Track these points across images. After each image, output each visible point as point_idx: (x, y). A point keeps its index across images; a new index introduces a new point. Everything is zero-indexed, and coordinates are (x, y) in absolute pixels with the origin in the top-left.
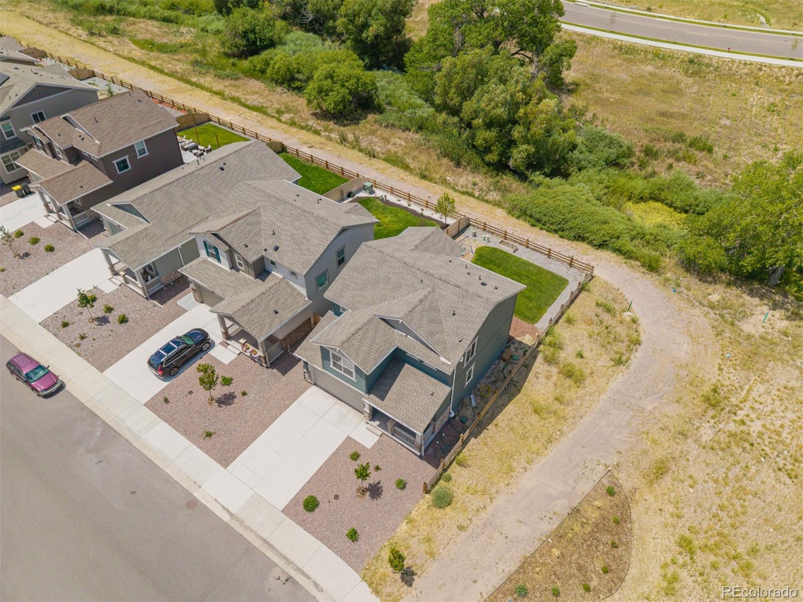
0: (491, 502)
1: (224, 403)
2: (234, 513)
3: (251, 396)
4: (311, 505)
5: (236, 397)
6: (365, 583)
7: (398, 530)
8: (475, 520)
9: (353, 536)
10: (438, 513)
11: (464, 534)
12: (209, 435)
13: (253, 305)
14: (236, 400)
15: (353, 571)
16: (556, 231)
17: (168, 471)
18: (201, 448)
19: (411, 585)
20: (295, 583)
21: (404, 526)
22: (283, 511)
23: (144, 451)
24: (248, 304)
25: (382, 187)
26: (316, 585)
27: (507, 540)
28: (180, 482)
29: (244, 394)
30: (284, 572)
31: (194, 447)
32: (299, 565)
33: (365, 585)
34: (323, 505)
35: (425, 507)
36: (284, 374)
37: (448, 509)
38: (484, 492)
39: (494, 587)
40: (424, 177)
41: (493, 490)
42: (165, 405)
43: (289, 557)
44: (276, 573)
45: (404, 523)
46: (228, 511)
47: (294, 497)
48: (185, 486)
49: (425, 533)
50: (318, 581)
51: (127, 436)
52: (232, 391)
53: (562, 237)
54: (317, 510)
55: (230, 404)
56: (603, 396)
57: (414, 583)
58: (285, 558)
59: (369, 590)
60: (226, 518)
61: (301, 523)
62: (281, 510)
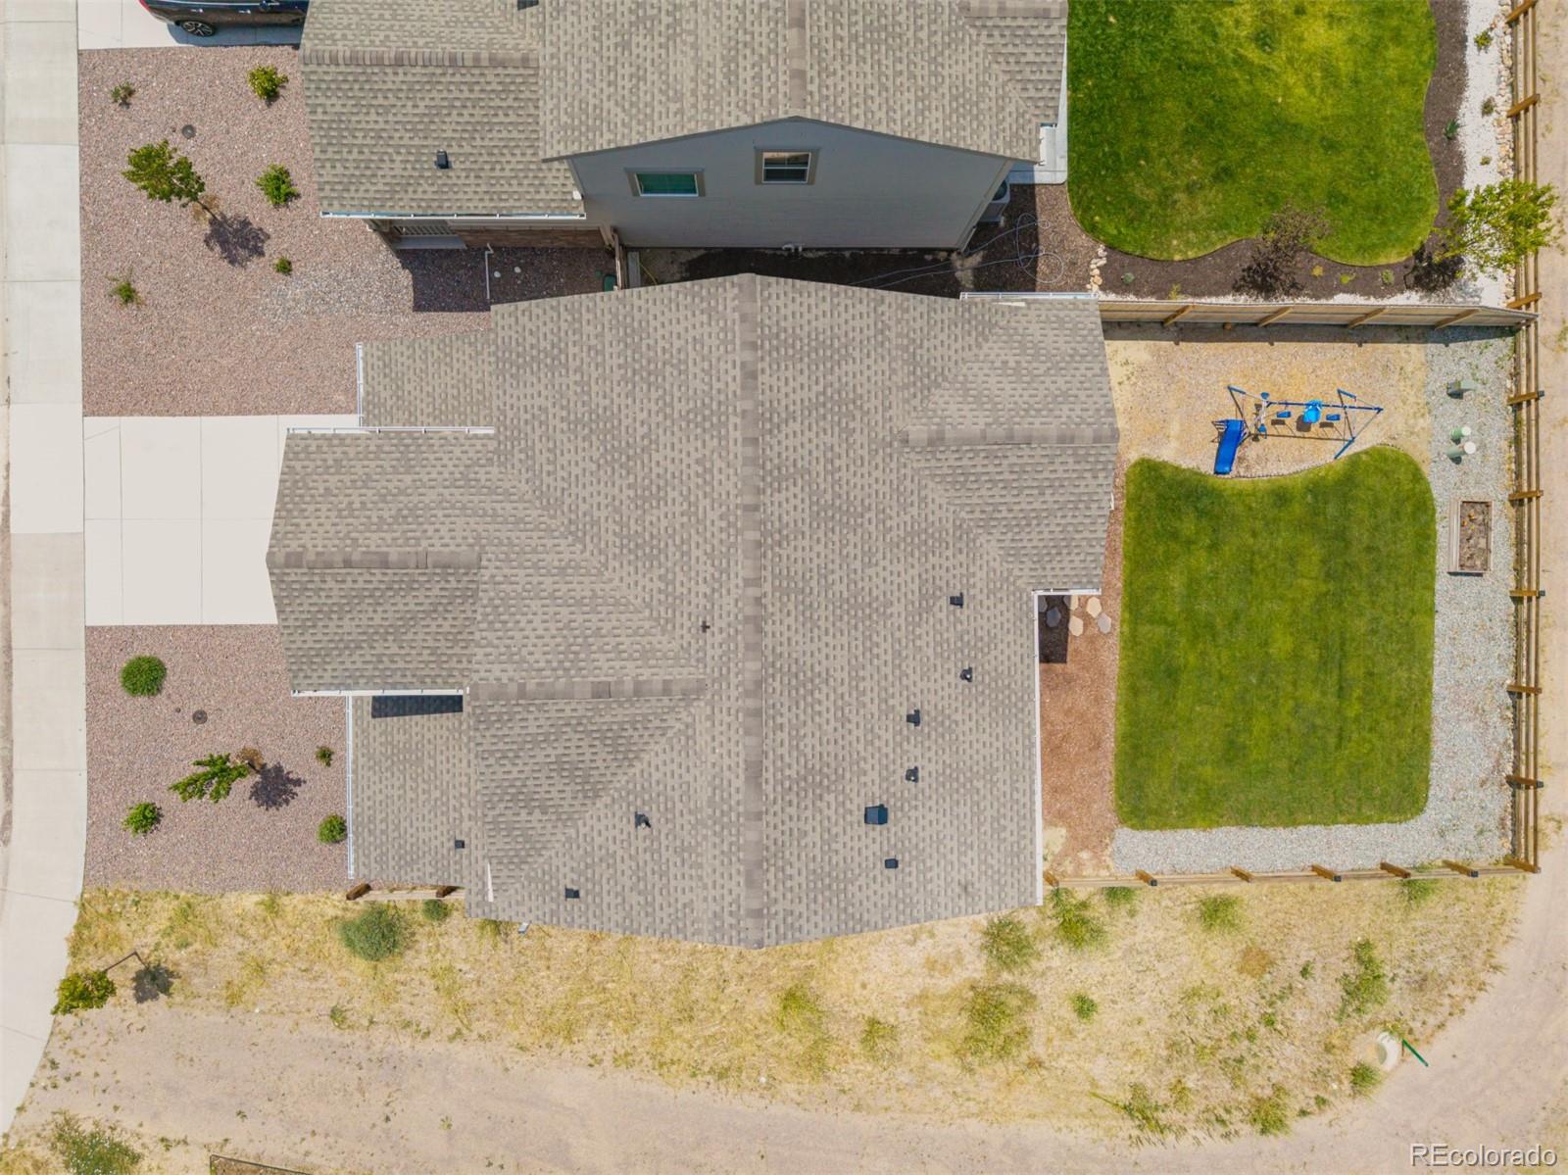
0: (452, 1039)
1: (224, 244)
2: (12, 531)
3: (293, 289)
4: (145, 677)
5: (262, 254)
6: (76, 912)
7: (232, 897)
8: (379, 1034)
9: (147, 819)
10: (335, 947)
11: (330, 1031)
12: (128, 295)
13: (394, 79)
14: (254, 265)
15: (81, 872)
18: (85, 312)
19: (140, 1000)
21: (250, 901)
22: (90, 630)
24: (379, 62)
26: (7, 822)
27: (380, 1123)
29: (285, 268)
31: (74, 293)
33: (73, 915)
34: (161, 704)
35: (331, 912)
36: (418, 307)
37: (361, 965)
38: (463, 1010)
39: (258, 1157)
41: (480, 1027)
42: (114, 107)
43: (16, 725)
45: (256, 898)
47: (133, 629)
49: (269, 955)
50: (15, 818)
52: (270, 230)
54: (142, 700)
55: (232, 262)
56: (974, 1126)
57: (148, 1003)
58: (7, 719)
59: (69, 929)
61: (95, 694)
62: (88, 624)
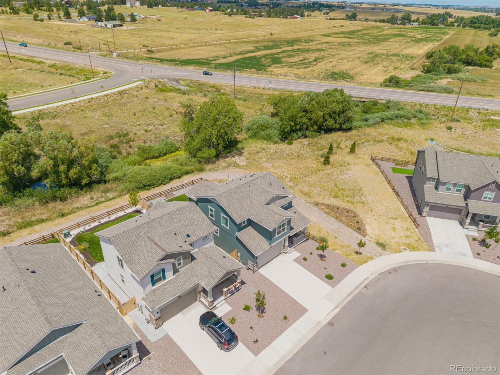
0: (324, 229)
1: (263, 310)
2: (335, 307)
4: (330, 277)
7: (339, 253)
8: (332, 234)
9: (344, 265)
10: (330, 242)
11: (339, 237)
12: (285, 318)
15: (359, 267)
16: (161, 184)
17: (310, 337)
18: (294, 322)
20: (366, 285)
23: (295, 352)
25: (72, 228)
26: (366, 279)
27: (340, 228)
28: (317, 330)
30: (363, 288)
31: (294, 326)
32: (359, 283)
33: (364, 264)
34: (330, 273)
37: (328, 239)
38: (319, 230)
40: (63, 215)
41: (319, 227)
42: (260, 342)
43: (355, 286)
44: (363, 291)
45: (336, 251)
46: (334, 309)
47: (326, 283)
48: (319, 328)
51: (282, 363)
52: (254, 306)
53: (165, 184)
54: (332, 275)
55: (265, 308)
57: (361, 252)
58: (356, 288)
59: (366, 264)
60: (338, 310)
61: (339, 281)
62: (332, 288)
